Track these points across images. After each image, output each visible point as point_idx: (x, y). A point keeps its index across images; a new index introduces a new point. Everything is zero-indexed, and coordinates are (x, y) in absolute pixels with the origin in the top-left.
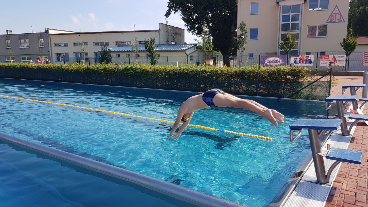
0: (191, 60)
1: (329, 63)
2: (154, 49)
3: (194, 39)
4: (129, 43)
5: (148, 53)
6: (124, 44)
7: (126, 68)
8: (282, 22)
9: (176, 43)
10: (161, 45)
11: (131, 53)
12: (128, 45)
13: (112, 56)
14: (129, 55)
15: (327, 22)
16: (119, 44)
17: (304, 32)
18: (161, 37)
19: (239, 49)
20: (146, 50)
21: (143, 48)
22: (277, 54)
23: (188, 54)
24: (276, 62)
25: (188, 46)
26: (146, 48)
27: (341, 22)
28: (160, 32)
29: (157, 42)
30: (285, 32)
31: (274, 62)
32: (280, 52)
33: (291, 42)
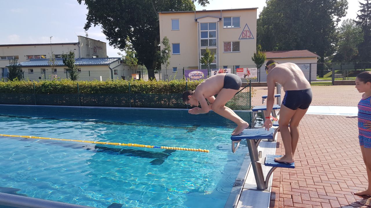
0: (115, 74)
1: (244, 76)
2: (73, 63)
3: (118, 53)
4: (43, 57)
5: (67, 68)
6: (37, 58)
7: (43, 85)
8: (201, 38)
9: (97, 56)
10: (81, 58)
11: (46, 68)
12: (42, 59)
13: (23, 71)
14: (44, 70)
15: (239, 39)
16: (32, 58)
17: (220, 47)
18: (81, 51)
19: (163, 64)
20: (64, 64)
21: (61, 63)
22: (199, 68)
23: (111, 68)
24: (198, 76)
25: (111, 60)
26: (64, 62)
27: (251, 38)
28: (79, 45)
29: (76, 56)
30: (204, 48)
31: (197, 75)
32: (201, 66)
33: (211, 56)
